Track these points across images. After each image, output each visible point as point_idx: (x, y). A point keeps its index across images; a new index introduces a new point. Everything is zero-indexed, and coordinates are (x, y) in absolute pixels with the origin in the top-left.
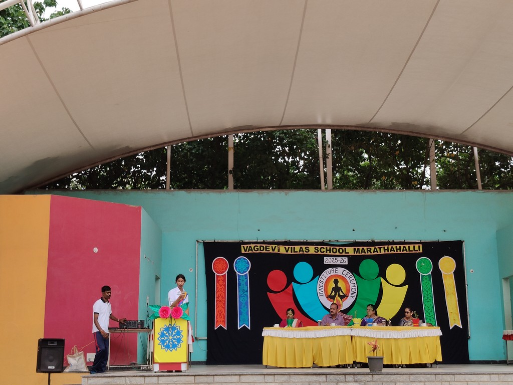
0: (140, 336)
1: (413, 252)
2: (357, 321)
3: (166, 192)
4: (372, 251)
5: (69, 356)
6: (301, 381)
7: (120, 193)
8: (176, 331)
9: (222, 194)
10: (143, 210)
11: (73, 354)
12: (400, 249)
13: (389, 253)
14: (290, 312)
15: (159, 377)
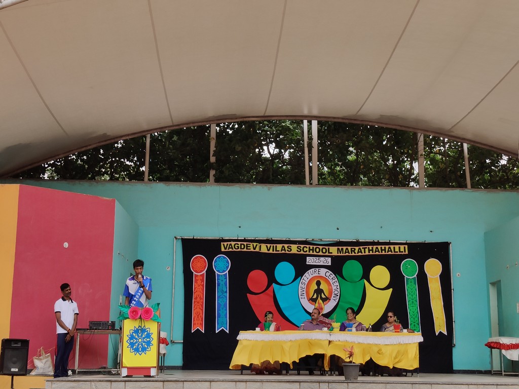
0: (111, 338)
1: (399, 253)
2: (336, 325)
3: (144, 184)
4: (356, 251)
5: (36, 359)
8: (146, 333)
9: (202, 187)
10: (117, 203)
11: (40, 356)
12: (385, 250)
13: (374, 253)
15: (126, 383)
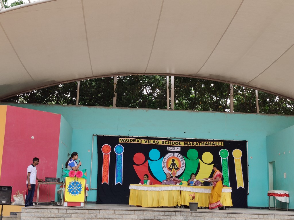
0: (57, 186)
1: (218, 146)
2: (185, 183)
3: (76, 107)
4: (195, 144)
5: (15, 196)
6: (150, 214)
7: (49, 106)
8: (78, 184)
9: (109, 109)
10: (62, 116)
11: (17, 195)
12: (211, 144)
13: (205, 146)
14: (146, 176)
15: (67, 210)
